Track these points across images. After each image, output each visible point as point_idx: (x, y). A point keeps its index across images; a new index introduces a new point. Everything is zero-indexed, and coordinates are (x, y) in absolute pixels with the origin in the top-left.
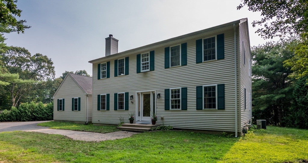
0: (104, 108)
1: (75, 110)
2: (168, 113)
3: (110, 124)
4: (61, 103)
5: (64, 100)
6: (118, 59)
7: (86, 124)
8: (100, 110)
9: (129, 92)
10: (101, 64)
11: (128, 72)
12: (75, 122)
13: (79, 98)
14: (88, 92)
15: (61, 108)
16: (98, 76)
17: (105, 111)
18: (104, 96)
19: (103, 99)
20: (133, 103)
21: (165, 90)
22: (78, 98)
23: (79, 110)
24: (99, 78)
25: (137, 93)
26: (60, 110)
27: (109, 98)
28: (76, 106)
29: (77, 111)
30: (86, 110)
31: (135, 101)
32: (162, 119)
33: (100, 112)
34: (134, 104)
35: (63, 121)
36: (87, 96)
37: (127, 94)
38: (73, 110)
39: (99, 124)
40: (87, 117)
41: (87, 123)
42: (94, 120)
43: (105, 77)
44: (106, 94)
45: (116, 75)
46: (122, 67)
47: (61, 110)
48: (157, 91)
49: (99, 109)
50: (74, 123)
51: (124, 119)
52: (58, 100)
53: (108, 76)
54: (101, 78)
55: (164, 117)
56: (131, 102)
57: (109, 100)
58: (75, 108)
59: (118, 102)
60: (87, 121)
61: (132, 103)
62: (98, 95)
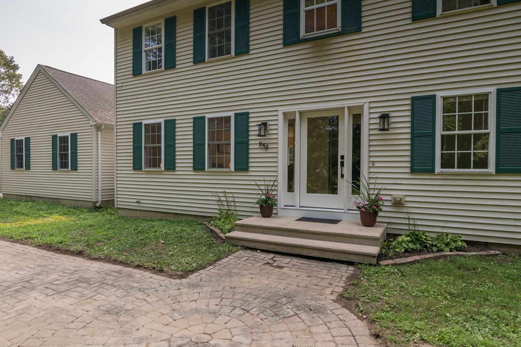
0: (154, 163)
1: (62, 167)
2: (423, 182)
3: (176, 214)
4: (20, 150)
5: (28, 140)
6: (208, 6)
7: (96, 208)
8: (141, 169)
9: (250, 111)
10: (144, 26)
11: (249, 46)
12: (61, 201)
13: (72, 134)
14: (101, 118)
15: (22, 163)
16: (134, 67)
17: (160, 173)
18: (155, 128)
19: (153, 136)
20: (267, 148)
21: (413, 99)
22: (69, 134)
23: (75, 168)
24: (137, 71)
25: (285, 114)
26: (19, 167)
27: (175, 132)
28: (64, 157)
29: (68, 171)
30: (94, 168)
31: (275, 141)
32: (398, 203)
33: (141, 177)
34: (270, 151)
35: (28, 199)
36: (98, 128)
37: (243, 119)
38: (54, 168)
39: (138, 212)
40: (100, 188)
41: (98, 205)
42: (124, 199)
43: (160, 67)
44: (162, 121)
45: (198, 58)
46: (224, 29)
47: (22, 167)
48: (372, 105)
49: (137, 166)
50: (59, 204)
51: (236, 200)
52: (12, 141)
53: (171, 64)
54: (144, 71)
55: (408, 199)
56: (260, 144)
57: (175, 140)
58: (61, 163)
59: (209, 145)
60: (100, 199)
61: (265, 147)
62: (134, 124)
